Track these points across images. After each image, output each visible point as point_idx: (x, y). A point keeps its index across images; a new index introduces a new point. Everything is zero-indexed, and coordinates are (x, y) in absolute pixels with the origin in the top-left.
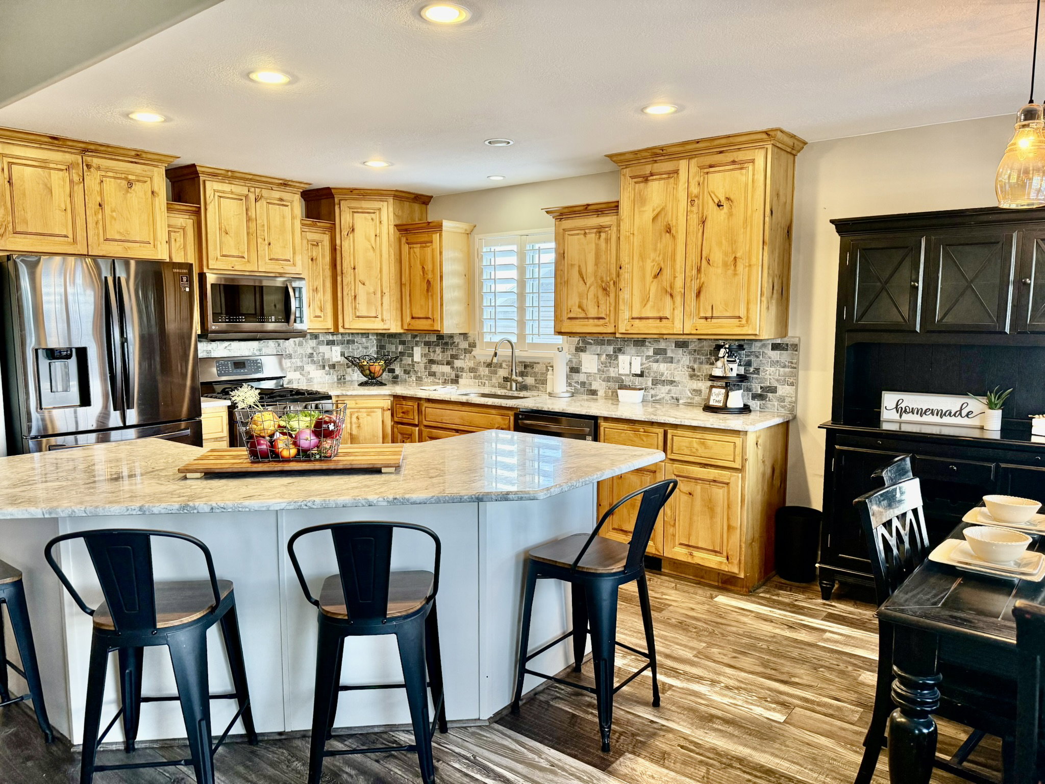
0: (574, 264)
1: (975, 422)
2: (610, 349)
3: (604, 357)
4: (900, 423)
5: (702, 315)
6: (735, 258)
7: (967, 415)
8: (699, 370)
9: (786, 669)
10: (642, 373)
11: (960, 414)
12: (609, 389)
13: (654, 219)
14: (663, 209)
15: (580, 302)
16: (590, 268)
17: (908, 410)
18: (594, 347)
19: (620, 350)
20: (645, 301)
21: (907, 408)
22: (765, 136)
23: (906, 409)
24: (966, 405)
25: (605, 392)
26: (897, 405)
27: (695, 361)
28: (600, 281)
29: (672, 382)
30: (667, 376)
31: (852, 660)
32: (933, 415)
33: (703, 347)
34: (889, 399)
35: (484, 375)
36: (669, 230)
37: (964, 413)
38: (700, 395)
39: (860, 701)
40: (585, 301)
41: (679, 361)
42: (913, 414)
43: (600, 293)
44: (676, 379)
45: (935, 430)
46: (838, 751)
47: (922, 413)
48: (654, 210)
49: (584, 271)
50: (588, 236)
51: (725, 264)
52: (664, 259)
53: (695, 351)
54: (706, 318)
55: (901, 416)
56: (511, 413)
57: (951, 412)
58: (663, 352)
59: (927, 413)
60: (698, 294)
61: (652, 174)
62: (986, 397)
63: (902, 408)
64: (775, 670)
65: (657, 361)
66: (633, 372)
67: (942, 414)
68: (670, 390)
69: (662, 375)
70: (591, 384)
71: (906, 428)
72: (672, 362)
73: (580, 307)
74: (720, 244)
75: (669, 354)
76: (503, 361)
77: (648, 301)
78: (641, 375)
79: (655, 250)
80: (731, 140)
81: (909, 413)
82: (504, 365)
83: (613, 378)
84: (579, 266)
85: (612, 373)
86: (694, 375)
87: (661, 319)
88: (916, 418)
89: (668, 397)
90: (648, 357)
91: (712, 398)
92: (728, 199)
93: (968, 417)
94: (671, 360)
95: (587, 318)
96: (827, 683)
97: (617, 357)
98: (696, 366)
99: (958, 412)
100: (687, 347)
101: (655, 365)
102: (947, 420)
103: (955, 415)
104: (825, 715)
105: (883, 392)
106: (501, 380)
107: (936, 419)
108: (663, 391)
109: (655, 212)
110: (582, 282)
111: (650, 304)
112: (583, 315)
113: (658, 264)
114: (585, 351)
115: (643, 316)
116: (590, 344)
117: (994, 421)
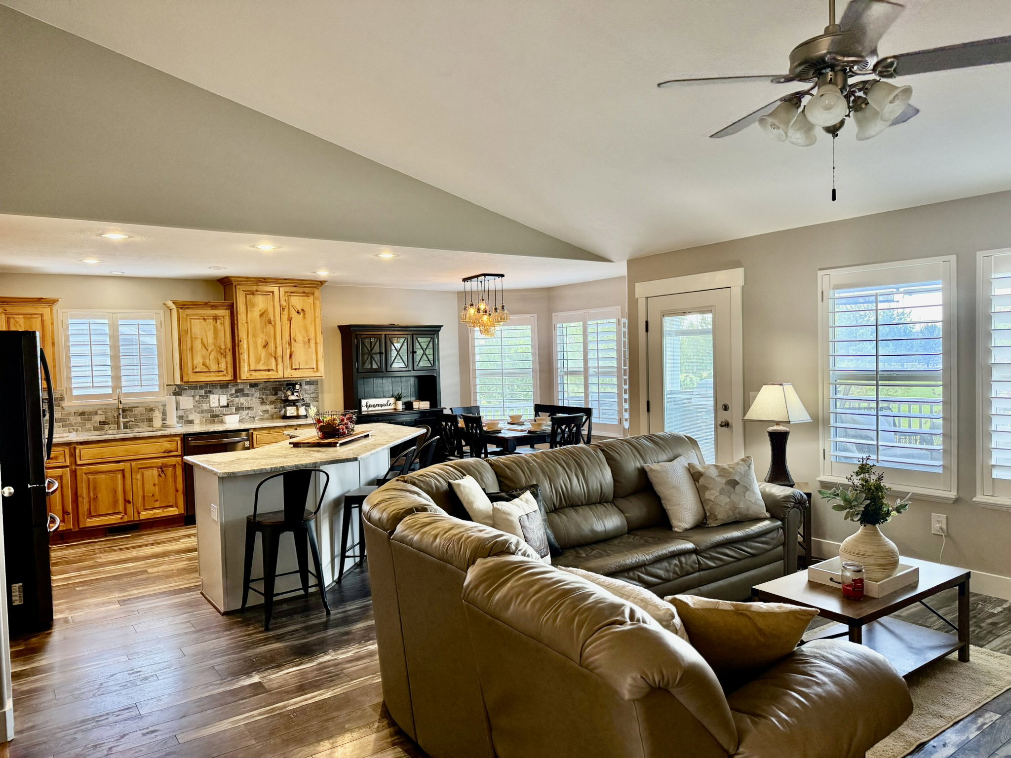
0: (197, 338)
1: (392, 407)
2: (203, 392)
3: (197, 398)
4: (368, 411)
5: (294, 367)
6: (309, 339)
8: (266, 399)
10: (228, 404)
12: (203, 418)
13: (261, 315)
14: (266, 311)
15: (203, 362)
16: (210, 340)
18: (189, 392)
19: (210, 392)
20: (258, 361)
22: (320, 283)
23: (370, 406)
24: (389, 400)
25: (200, 420)
26: (367, 404)
27: (263, 394)
28: (219, 349)
29: (249, 408)
30: (246, 404)
33: (267, 386)
34: (364, 402)
35: (75, 423)
36: (270, 322)
37: (389, 404)
38: (268, 413)
40: (207, 361)
41: (253, 395)
43: (219, 356)
44: (252, 406)
47: (375, 406)
48: (260, 311)
49: (205, 342)
50: (207, 321)
51: (304, 343)
52: (269, 337)
53: (263, 388)
54: (296, 369)
55: (368, 409)
56: (178, 439)
57: (384, 405)
58: (242, 390)
59: (377, 406)
60: (291, 357)
61: (257, 291)
62: (395, 397)
65: (237, 396)
66: (221, 405)
67: (381, 406)
68: (248, 413)
69: (242, 404)
70: (188, 417)
72: (248, 396)
73: (203, 365)
74: (300, 332)
75: (246, 391)
76: (99, 409)
77: (260, 360)
78: (228, 406)
79: (263, 332)
80: (304, 282)
82: (100, 412)
83: (205, 410)
84: (202, 339)
85: (205, 407)
86: (264, 402)
87: (269, 370)
88: (373, 409)
89: (247, 417)
90: (231, 395)
91: (288, 412)
92: (303, 310)
93: (390, 406)
94: (247, 395)
95: (210, 372)
97: (207, 397)
98: (264, 397)
99: (387, 404)
100: (258, 386)
101: (237, 399)
102: (384, 408)
105: (361, 400)
106: (98, 425)
107: (379, 408)
108: (244, 414)
109: (261, 312)
110: (204, 349)
111: (262, 362)
112: (206, 370)
113: (266, 340)
114: (181, 395)
115: (258, 369)
116: (186, 389)
117: (400, 406)
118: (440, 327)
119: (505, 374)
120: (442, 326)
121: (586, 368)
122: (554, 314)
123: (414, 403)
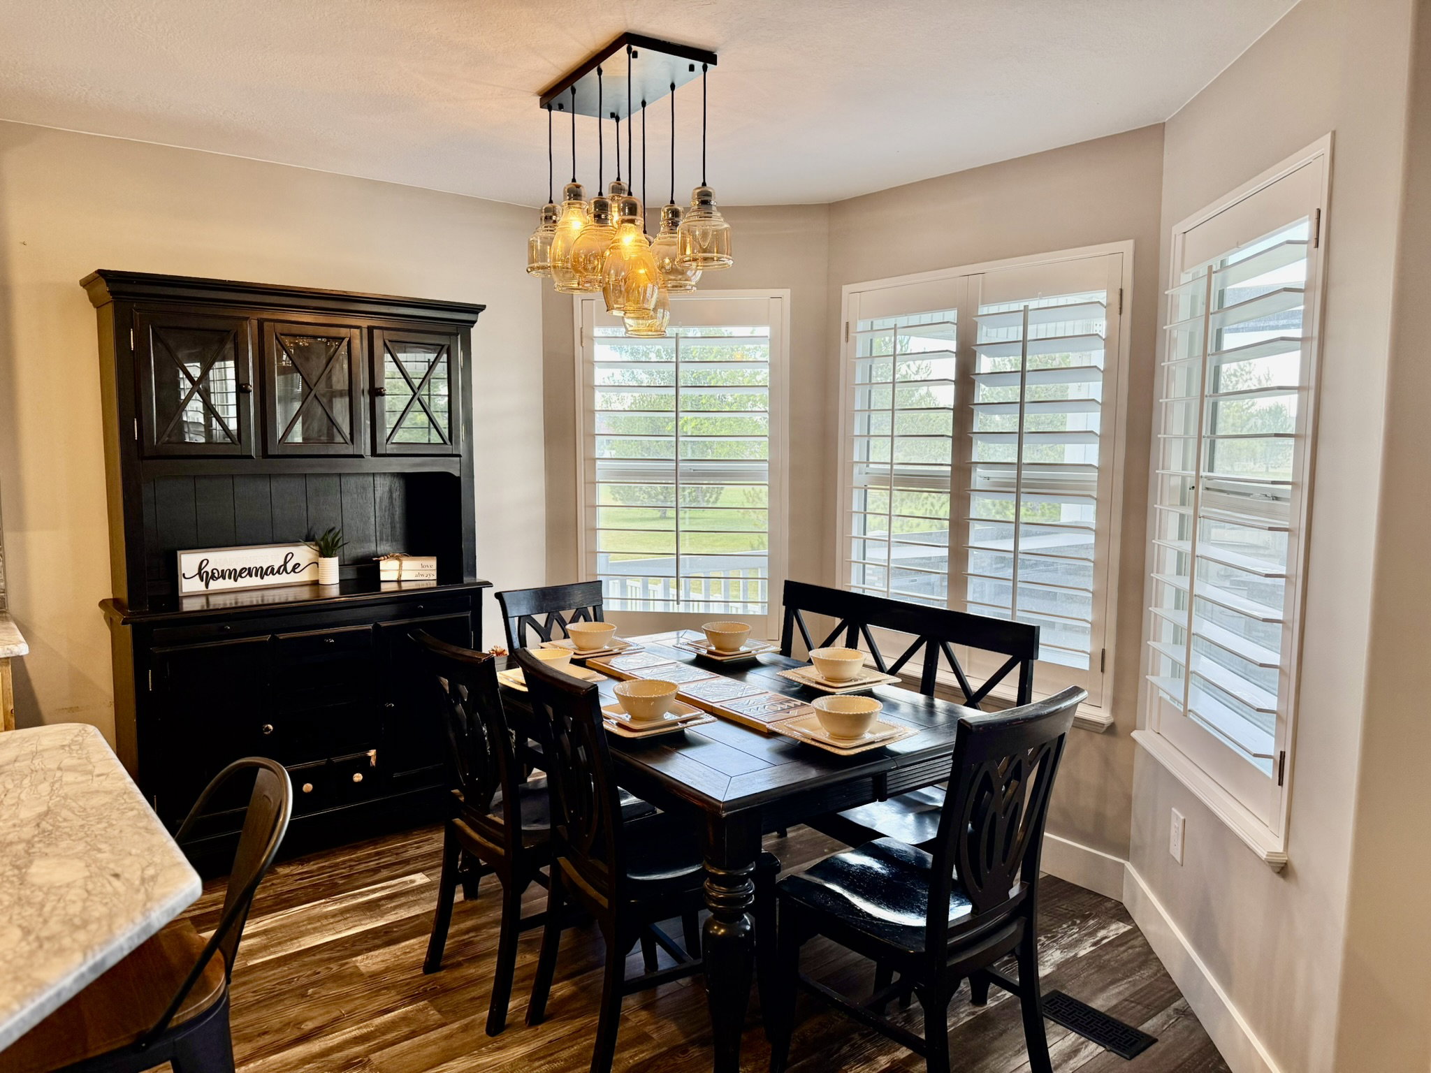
1: (305, 576)
4: (207, 596)
7: (294, 570)
9: (275, 1022)
11: (285, 569)
17: (216, 575)
21: (215, 571)
23: (213, 573)
24: (290, 555)
26: (200, 569)
31: (318, 957)
32: (251, 576)
34: (188, 562)
37: (290, 567)
39: (411, 993)
42: (224, 578)
45: (254, 599)
46: (487, 1063)
47: (236, 575)
55: (207, 585)
57: (273, 569)
59: (243, 575)
62: (314, 543)
63: (207, 573)
64: (265, 1033)
67: (262, 573)
71: (218, 602)
81: (219, 578)
88: (228, 584)
93: (295, 572)
96: (347, 1002)
99: (283, 568)
102: (270, 580)
103: (278, 572)
104: (407, 1038)
105: (179, 552)
107: (255, 581)
117: (331, 572)
118: (476, 309)
119: (684, 475)
120: (482, 308)
121: (962, 466)
122: (846, 289)
123: (384, 565)
